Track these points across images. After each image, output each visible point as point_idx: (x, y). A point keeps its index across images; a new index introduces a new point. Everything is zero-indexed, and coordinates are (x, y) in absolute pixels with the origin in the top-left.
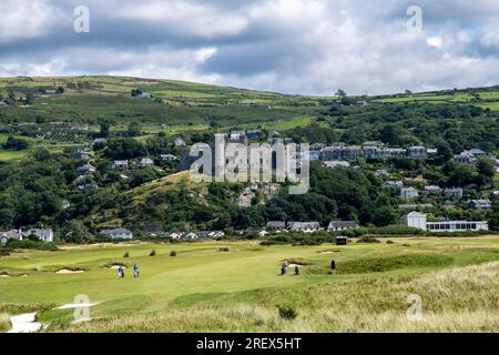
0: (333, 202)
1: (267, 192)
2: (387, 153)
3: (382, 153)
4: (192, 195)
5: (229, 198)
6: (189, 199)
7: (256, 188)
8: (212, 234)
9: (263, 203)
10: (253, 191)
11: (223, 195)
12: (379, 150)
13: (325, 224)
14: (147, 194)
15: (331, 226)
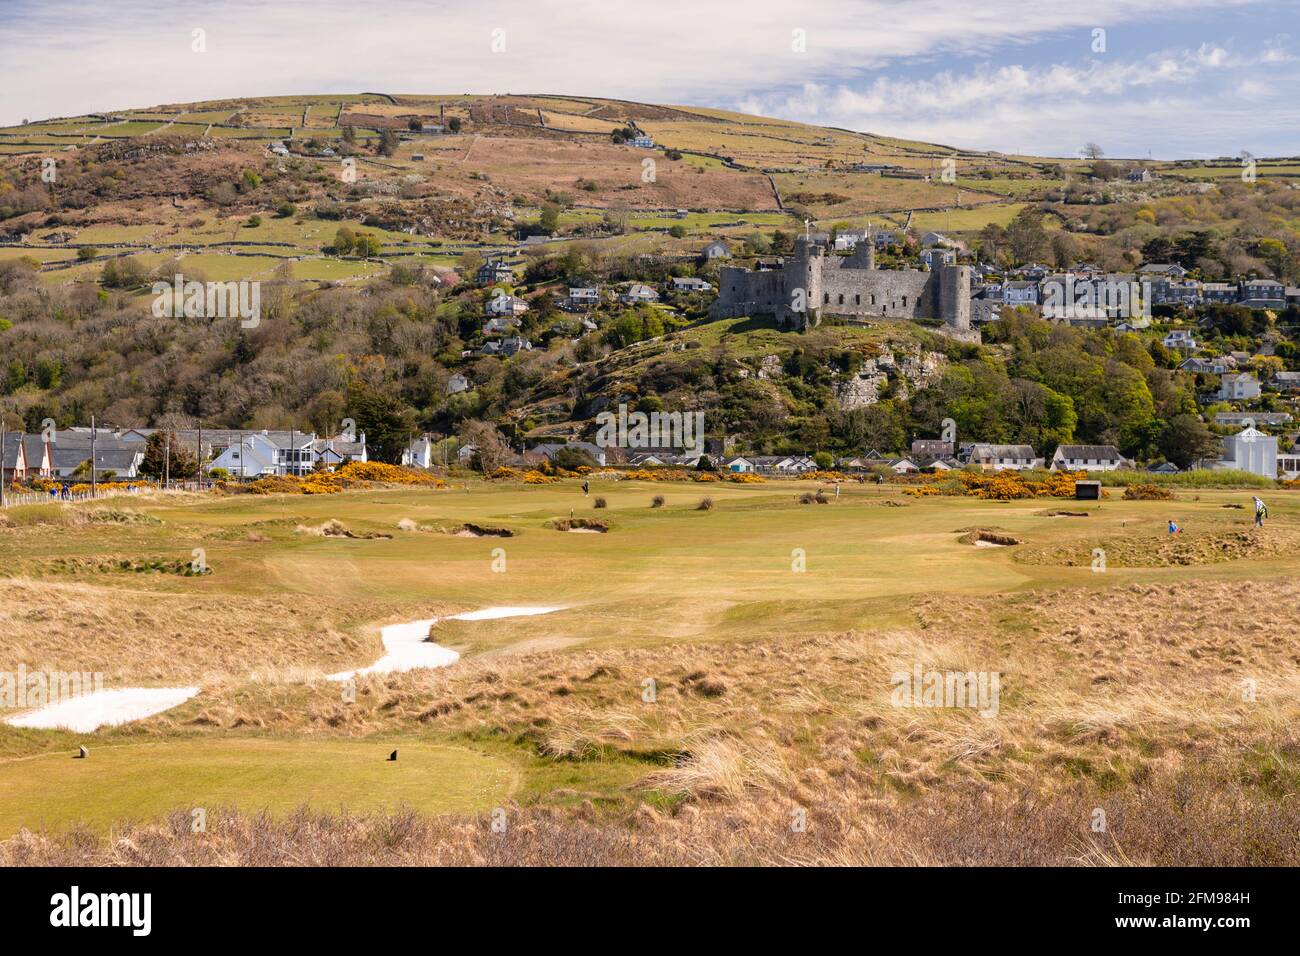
0: (1066, 401)
1: (915, 373)
2: (1195, 292)
3: (1183, 292)
4: (742, 373)
5: (827, 382)
6: (735, 380)
7: (890, 361)
8: (786, 463)
9: (903, 396)
10: (883, 368)
11: (812, 377)
12: (1174, 284)
13: (1046, 451)
14: (642, 368)
15: (1059, 455)
